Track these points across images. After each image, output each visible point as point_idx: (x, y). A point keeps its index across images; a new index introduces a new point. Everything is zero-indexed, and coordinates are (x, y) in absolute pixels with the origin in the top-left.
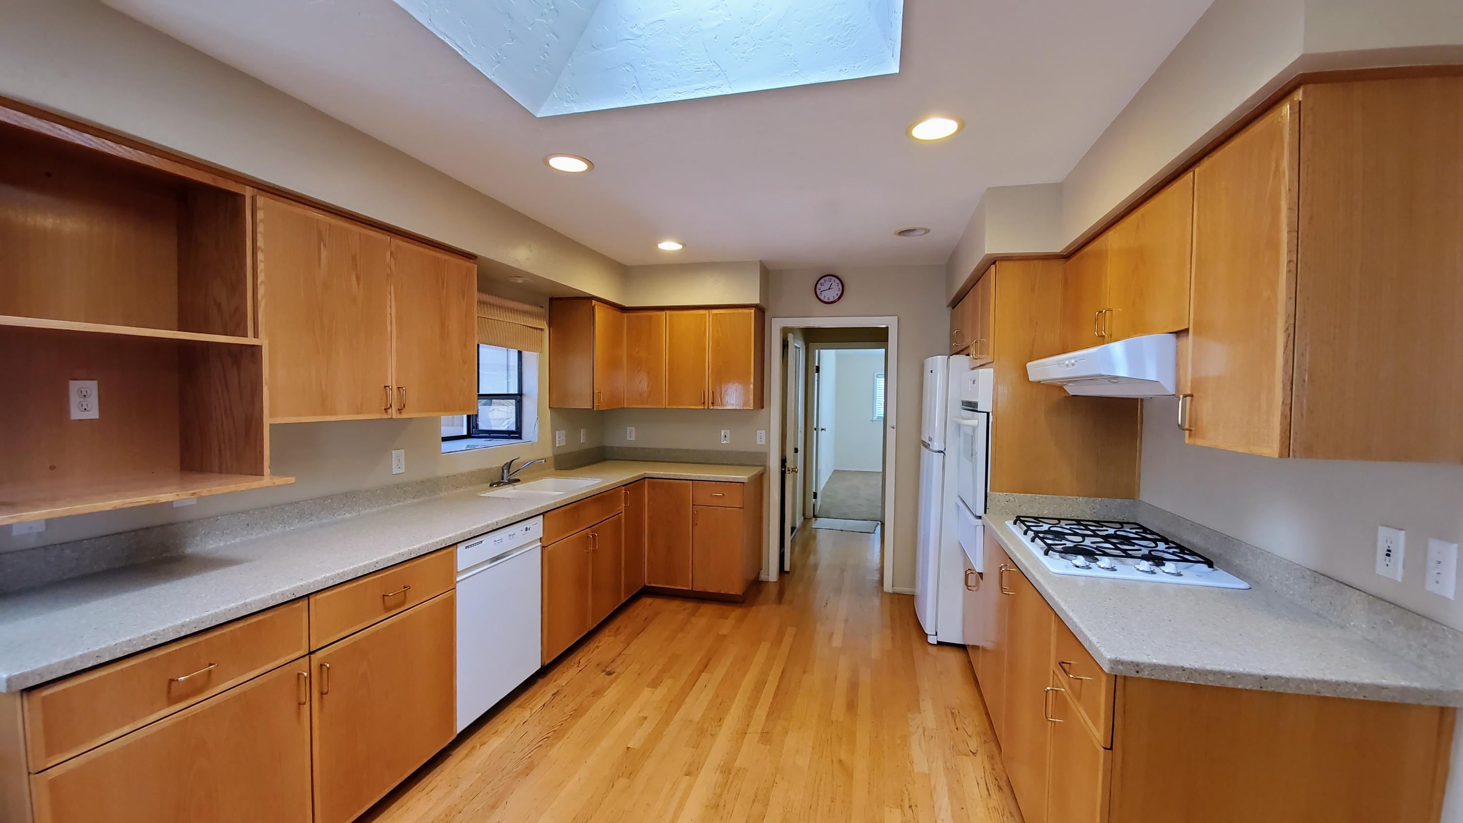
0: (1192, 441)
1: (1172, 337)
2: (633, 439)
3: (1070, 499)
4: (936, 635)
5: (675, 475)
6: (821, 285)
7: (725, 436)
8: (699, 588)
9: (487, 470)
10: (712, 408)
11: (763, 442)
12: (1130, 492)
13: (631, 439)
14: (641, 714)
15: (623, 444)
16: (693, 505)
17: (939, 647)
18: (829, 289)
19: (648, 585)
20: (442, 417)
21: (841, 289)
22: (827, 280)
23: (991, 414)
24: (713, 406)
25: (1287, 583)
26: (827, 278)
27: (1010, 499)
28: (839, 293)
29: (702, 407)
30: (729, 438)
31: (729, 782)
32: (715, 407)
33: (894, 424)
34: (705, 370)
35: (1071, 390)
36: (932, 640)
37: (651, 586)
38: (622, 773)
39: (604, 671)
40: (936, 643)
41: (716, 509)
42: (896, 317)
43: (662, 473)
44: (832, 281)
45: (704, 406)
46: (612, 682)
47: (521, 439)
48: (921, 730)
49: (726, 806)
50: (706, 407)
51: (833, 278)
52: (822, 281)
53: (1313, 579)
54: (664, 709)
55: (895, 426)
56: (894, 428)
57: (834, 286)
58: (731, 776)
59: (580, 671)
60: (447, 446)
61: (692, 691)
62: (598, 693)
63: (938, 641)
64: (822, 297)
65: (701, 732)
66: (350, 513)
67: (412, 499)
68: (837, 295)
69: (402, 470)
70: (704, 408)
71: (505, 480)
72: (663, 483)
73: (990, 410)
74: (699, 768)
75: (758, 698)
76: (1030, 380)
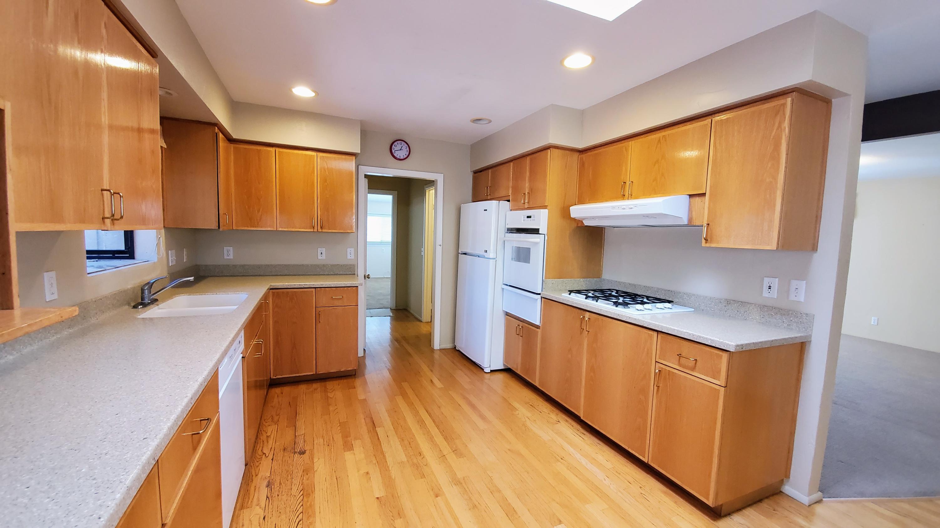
0: (708, 245)
1: (688, 196)
2: (231, 257)
3: (577, 280)
4: (490, 367)
5: (300, 285)
6: (395, 146)
7: (322, 253)
8: (322, 370)
9: (125, 292)
10: (320, 230)
11: (353, 257)
12: (598, 274)
13: (228, 258)
14: (362, 472)
15: (221, 262)
16: (316, 307)
17: (491, 374)
18: (400, 150)
19: (275, 378)
20: (85, 231)
21: (408, 151)
22: (399, 143)
23: (546, 235)
24: (322, 229)
25: (710, 306)
26: (399, 142)
27: (553, 283)
28: (407, 154)
29: (312, 230)
30: (325, 255)
31: (467, 489)
32: (324, 231)
33: (441, 243)
34: (314, 200)
35: (586, 223)
36: (487, 370)
37: (278, 378)
38: (392, 516)
39: (295, 453)
40: (490, 371)
41: (336, 308)
42: (443, 174)
43: (287, 284)
44: (403, 145)
45: (314, 229)
46: (312, 458)
47: (134, 259)
48: (527, 419)
49: (479, 503)
50: (316, 230)
51: (403, 143)
52: (396, 143)
53: (726, 302)
54: (375, 462)
55: (441, 245)
56: (441, 246)
57: (404, 148)
58: (464, 484)
59: (272, 460)
60: (92, 265)
61: (382, 442)
62: (308, 470)
63: (491, 370)
64: (395, 155)
65: (417, 466)
66: (11, 354)
67: (67, 330)
68: (406, 155)
69: (55, 296)
70: (314, 231)
71: (147, 301)
72: (288, 292)
73: (546, 233)
74: (440, 489)
75: (429, 432)
76: (572, 216)
